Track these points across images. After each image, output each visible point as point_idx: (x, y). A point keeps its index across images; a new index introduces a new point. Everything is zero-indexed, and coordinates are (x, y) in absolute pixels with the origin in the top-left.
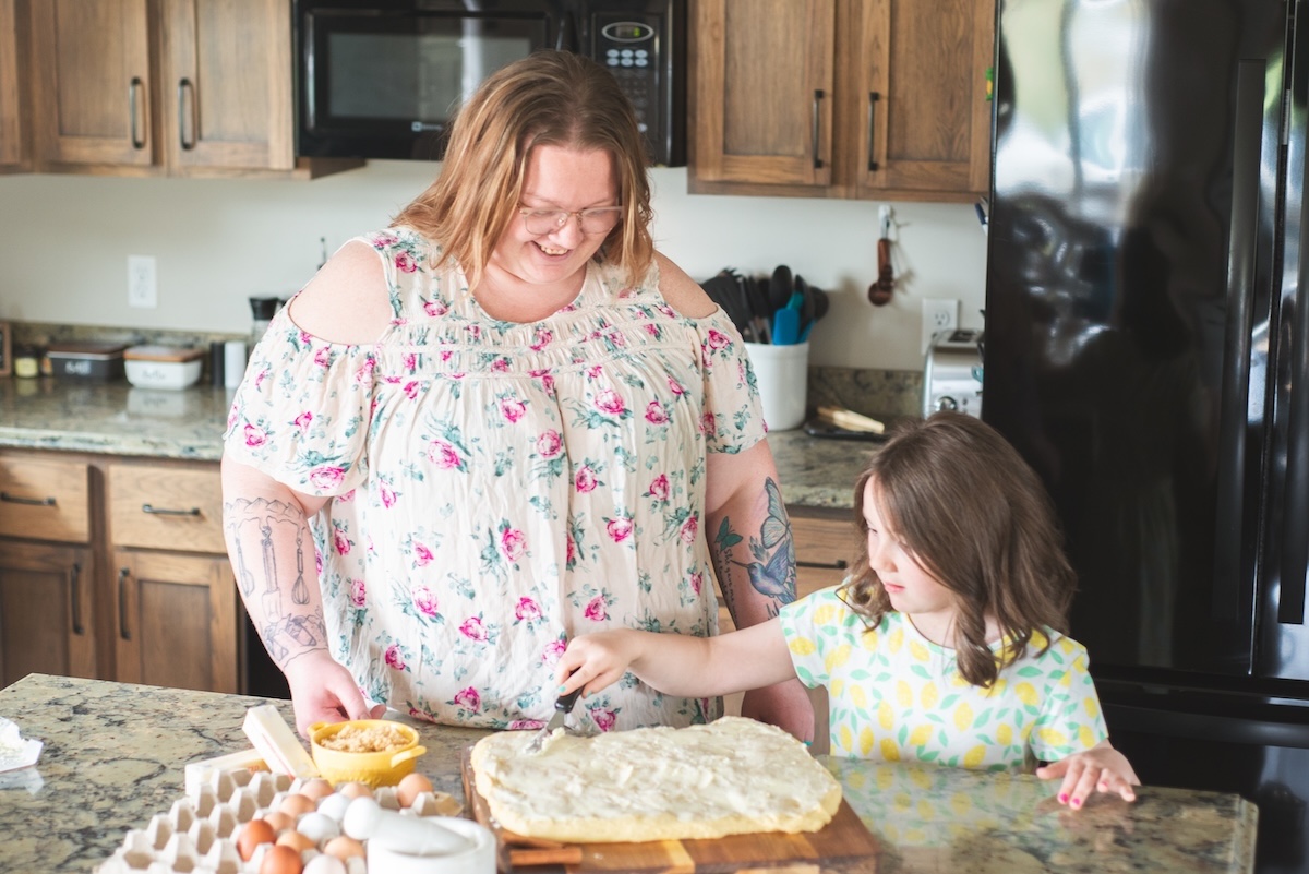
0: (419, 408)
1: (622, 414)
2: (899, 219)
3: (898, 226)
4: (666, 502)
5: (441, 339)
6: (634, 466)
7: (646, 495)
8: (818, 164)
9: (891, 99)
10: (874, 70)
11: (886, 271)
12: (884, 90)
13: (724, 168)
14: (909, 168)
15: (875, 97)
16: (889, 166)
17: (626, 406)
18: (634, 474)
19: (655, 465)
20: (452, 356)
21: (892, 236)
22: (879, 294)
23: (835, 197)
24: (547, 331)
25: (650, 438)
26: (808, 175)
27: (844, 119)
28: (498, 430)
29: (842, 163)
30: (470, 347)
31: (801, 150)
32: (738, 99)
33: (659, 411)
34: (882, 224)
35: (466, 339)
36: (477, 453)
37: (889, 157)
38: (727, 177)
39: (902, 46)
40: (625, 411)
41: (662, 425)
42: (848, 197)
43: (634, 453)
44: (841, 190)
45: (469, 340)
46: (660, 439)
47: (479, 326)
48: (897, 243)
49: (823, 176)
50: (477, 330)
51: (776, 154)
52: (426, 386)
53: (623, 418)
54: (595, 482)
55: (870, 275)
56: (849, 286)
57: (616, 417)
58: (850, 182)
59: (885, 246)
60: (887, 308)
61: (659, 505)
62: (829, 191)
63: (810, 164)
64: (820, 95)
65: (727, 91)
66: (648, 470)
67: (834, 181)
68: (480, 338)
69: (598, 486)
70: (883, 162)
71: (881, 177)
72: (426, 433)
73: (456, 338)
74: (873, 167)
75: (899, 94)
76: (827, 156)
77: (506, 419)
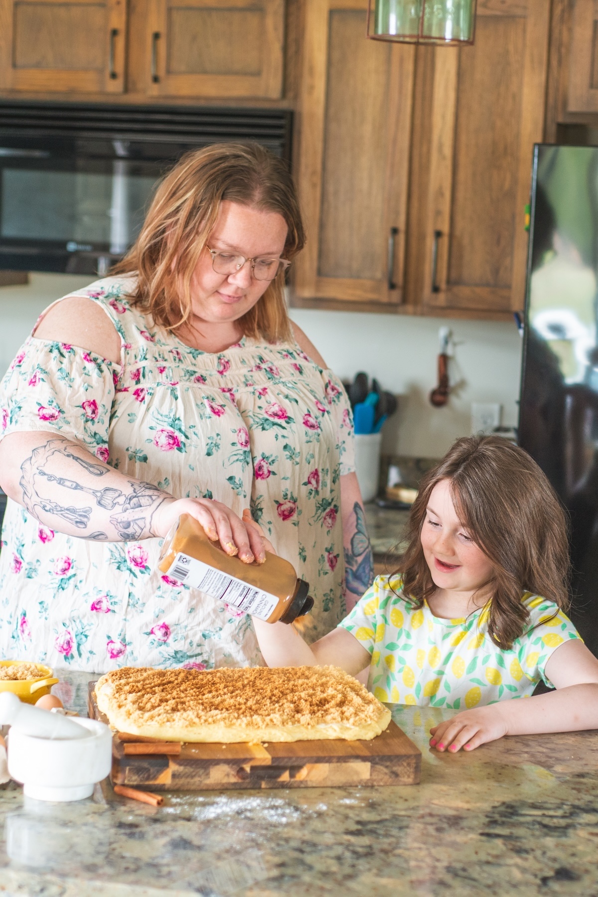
0: (148, 409)
1: (287, 419)
2: (456, 338)
3: (455, 345)
4: (317, 492)
5: (156, 358)
6: (298, 460)
7: (305, 484)
8: (392, 286)
9: (451, 236)
10: (438, 213)
11: (444, 379)
12: (445, 229)
13: (318, 286)
14: (464, 291)
15: (438, 234)
16: (449, 290)
17: (288, 415)
18: (297, 467)
19: (312, 461)
20: (166, 370)
21: (450, 351)
22: (439, 398)
23: (405, 313)
24: (226, 360)
25: (308, 439)
26: (384, 296)
27: (414, 251)
28: (208, 421)
29: (411, 287)
30: (177, 365)
31: (379, 275)
32: (330, 233)
33: (312, 420)
34: (441, 341)
35: (173, 359)
36: (194, 436)
37: (449, 282)
38: (320, 295)
39: (461, 195)
40: (289, 418)
41: (316, 431)
42: (415, 314)
43: (298, 450)
44: (410, 308)
45: (175, 360)
46: (315, 441)
47: (179, 350)
48: (453, 358)
49: (396, 296)
50: (178, 353)
51: (358, 277)
52: (150, 391)
53: (288, 423)
54: (269, 472)
55: (431, 382)
56: (414, 391)
57: (282, 422)
58: (417, 302)
59: (444, 360)
60: (444, 410)
61: (313, 493)
62: (400, 309)
63: (385, 286)
64: (395, 231)
65: (322, 226)
66: (307, 464)
67: (404, 300)
68: (182, 359)
69: (271, 476)
70: (443, 286)
71: (442, 299)
72: (153, 424)
73: (166, 358)
74: (436, 289)
75: (458, 232)
76: (399, 279)
77: (212, 413)
